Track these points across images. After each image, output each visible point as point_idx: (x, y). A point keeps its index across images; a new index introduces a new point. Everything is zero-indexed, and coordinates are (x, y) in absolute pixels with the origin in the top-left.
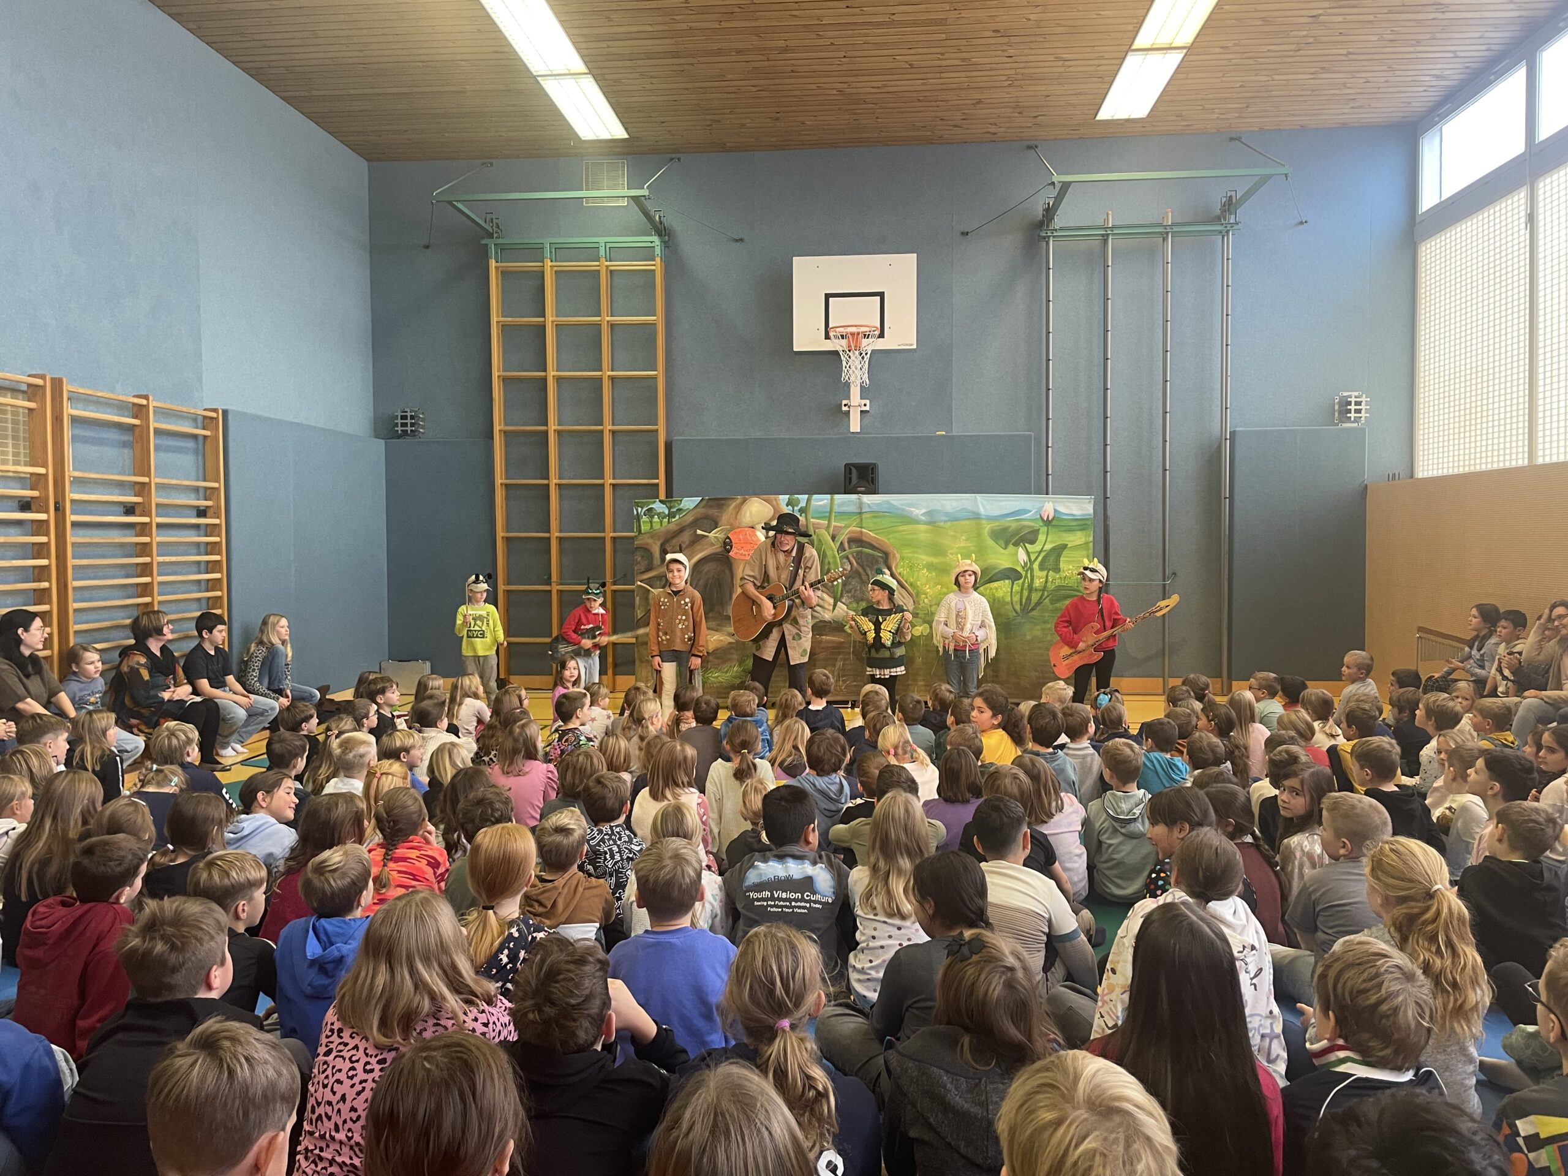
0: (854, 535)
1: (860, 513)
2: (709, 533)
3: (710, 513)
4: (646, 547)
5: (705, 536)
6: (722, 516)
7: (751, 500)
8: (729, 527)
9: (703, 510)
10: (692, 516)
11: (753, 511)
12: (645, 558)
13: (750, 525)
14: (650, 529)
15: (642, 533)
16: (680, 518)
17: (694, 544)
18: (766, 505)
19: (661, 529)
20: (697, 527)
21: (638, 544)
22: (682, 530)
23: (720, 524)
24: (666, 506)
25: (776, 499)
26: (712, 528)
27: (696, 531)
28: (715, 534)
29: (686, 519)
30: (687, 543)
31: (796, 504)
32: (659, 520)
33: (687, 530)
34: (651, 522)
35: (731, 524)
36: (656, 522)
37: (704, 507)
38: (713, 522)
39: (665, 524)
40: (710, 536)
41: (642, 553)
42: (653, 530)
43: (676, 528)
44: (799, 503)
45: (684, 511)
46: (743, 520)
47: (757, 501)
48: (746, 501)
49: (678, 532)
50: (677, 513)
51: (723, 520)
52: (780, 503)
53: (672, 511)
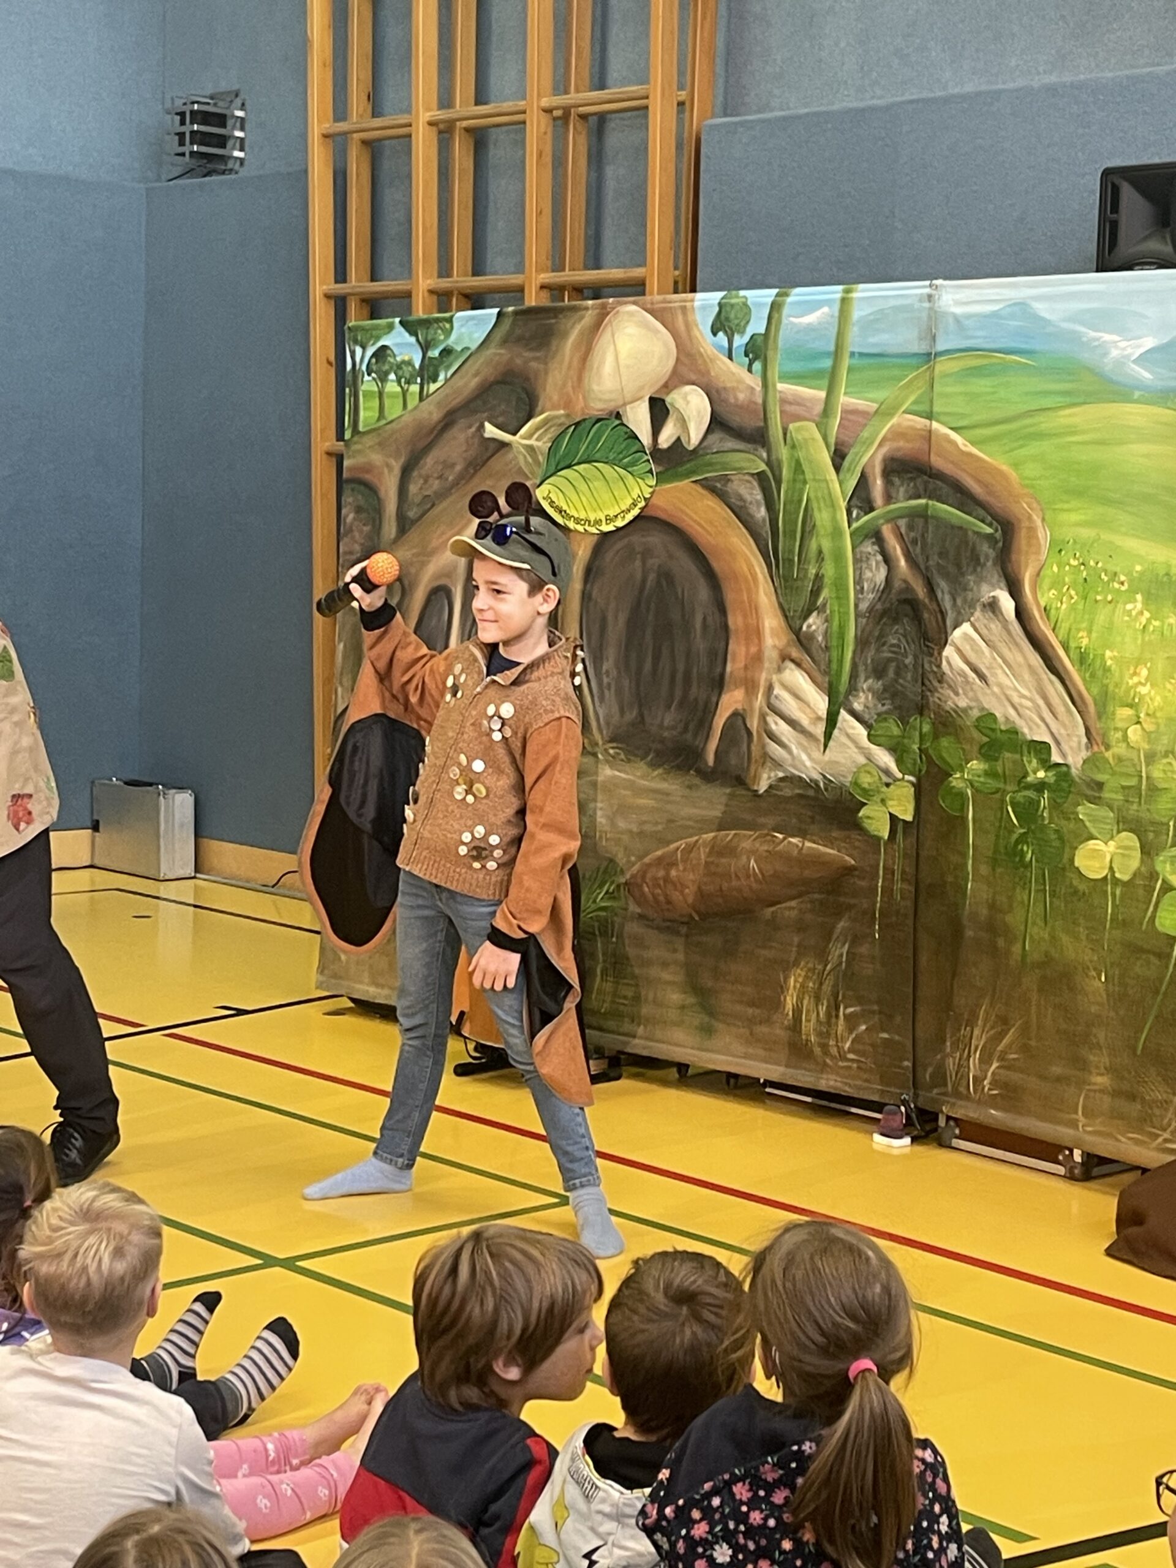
0: (904, 447)
1: (929, 357)
2: (514, 434)
3: (519, 361)
4: (367, 477)
5: (503, 445)
6: (546, 373)
7: (618, 312)
8: (562, 412)
9: (502, 351)
10: (476, 375)
11: (623, 355)
12: (363, 515)
13: (611, 406)
14: (379, 419)
15: (359, 432)
16: (447, 380)
17: (476, 471)
18: (656, 332)
19: (403, 418)
20: (486, 414)
21: (350, 469)
22: (448, 421)
23: (540, 404)
24: (418, 340)
25: (684, 309)
26: (523, 415)
27: (482, 427)
28: (529, 436)
29: (461, 383)
30: (458, 468)
31: (738, 325)
32: (399, 389)
33: (462, 423)
34: (381, 394)
35: (567, 404)
36: (393, 395)
37: (504, 342)
38: (524, 396)
39: (413, 401)
40: (515, 445)
41: (360, 497)
42: (383, 422)
43: (437, 416)
44: (748, 322)
45: (456, 358)
46: (595, 387)
47: (631, 314)
48: (608, 314)
49: (439, 428)
50: (442, 363)
51: (550, 387)
52: (695, 321)
53: (431, 358)
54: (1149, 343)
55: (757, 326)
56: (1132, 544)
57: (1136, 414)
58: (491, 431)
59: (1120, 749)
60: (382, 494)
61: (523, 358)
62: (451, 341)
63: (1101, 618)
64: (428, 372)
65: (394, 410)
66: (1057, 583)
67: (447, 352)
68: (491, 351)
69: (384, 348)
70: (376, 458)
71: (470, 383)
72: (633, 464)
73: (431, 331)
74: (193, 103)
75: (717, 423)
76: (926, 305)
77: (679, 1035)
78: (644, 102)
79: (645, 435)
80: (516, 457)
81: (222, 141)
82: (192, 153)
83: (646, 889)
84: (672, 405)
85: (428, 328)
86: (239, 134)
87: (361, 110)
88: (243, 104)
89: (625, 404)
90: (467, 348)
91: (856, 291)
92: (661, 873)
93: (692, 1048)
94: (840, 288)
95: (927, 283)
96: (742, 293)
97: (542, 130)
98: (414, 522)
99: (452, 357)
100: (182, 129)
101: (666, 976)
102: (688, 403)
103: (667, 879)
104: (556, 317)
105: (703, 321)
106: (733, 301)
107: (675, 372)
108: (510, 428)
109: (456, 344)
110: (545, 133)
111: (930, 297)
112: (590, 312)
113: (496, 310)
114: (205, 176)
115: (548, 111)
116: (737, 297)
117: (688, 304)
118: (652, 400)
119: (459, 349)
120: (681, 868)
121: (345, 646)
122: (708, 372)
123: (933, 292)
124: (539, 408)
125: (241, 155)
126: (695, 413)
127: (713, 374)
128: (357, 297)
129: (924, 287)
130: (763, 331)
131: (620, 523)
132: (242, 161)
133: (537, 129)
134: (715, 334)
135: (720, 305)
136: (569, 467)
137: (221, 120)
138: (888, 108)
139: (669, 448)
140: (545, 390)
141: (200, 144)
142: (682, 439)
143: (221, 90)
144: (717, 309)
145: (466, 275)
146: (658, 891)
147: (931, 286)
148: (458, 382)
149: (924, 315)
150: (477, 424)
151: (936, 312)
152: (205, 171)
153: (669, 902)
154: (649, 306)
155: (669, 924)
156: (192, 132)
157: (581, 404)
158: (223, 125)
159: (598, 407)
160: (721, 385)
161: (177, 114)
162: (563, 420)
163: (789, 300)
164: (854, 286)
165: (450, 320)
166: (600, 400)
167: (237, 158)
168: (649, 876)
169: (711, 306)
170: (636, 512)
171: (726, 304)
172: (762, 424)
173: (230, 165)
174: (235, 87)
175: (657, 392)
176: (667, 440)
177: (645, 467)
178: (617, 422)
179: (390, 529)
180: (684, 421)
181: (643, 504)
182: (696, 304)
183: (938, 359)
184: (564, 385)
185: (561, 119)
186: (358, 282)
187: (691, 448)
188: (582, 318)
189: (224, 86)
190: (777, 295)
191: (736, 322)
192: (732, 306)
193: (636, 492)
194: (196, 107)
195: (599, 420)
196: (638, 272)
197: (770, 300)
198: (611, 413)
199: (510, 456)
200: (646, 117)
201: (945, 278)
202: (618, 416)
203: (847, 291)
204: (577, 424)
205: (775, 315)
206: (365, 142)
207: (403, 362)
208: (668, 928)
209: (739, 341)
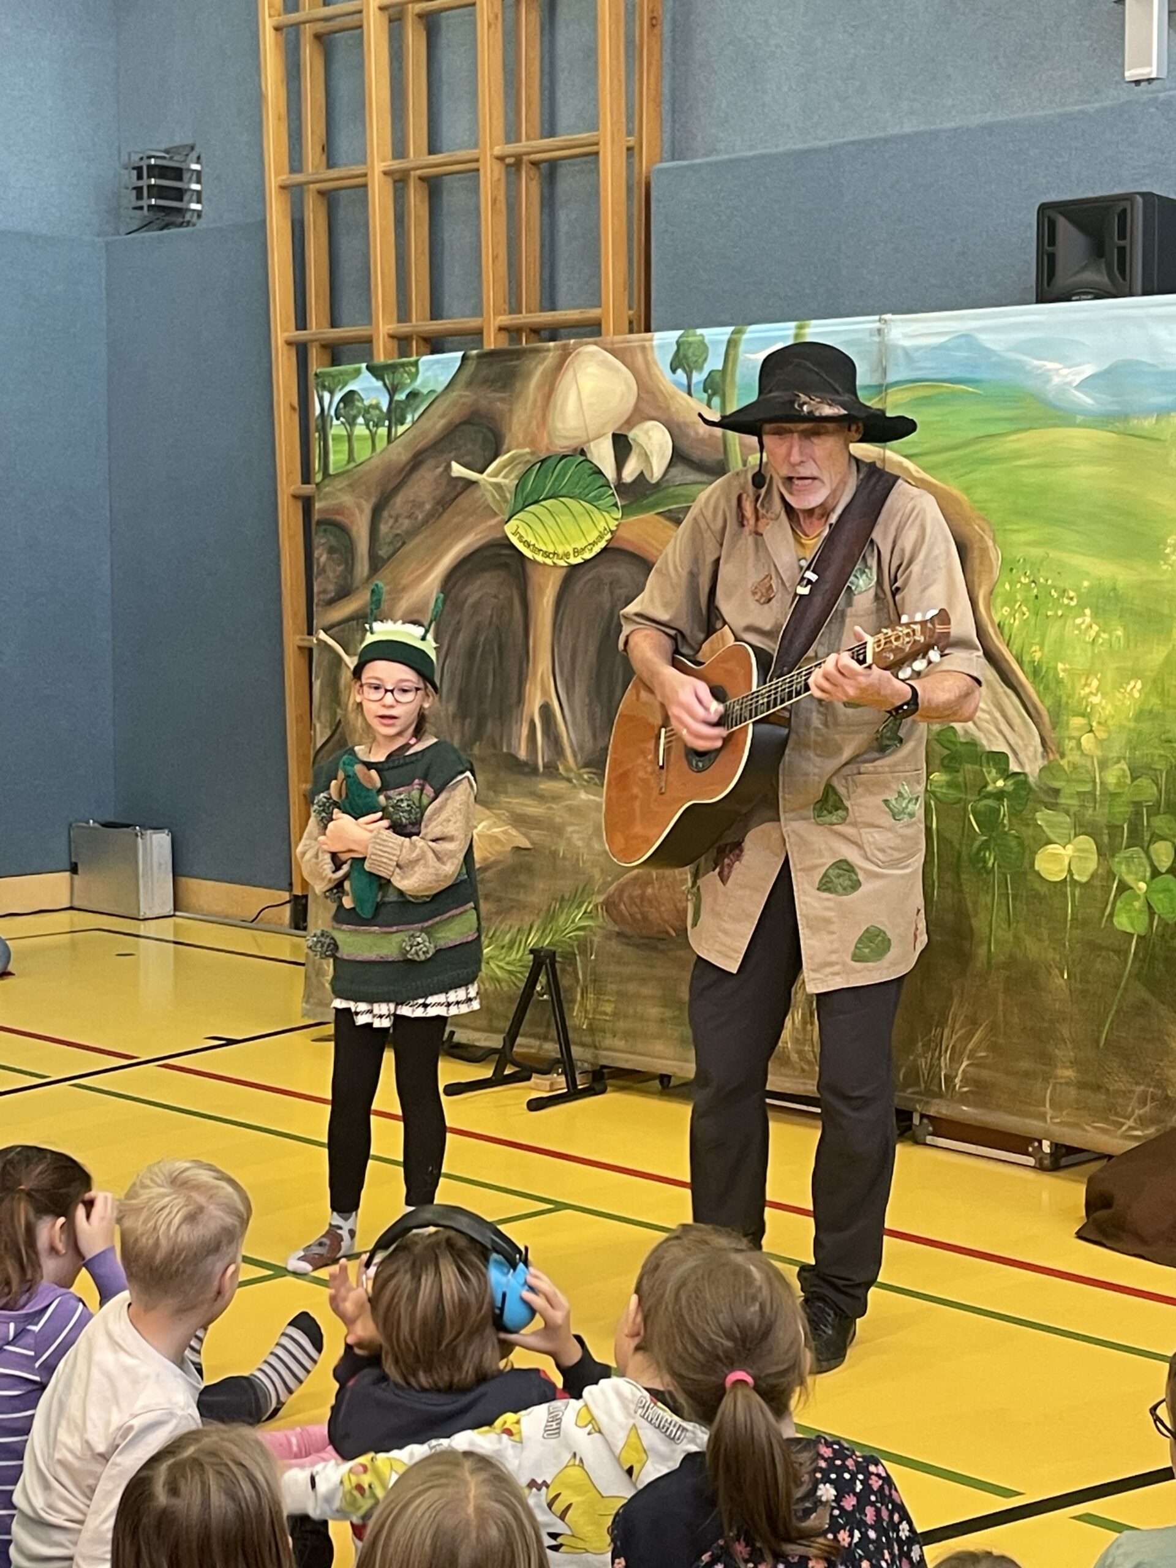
1: (880, 389)
2: (482, 472)
3: (484, 403)
4: (339, 518)
5: (471, 483)
6: (511, 411)
7: (578, 353)
8: (527, 450)
9: (467, 393)
10: (442, 417)
11: (585, 395)
12: (335, 556)
13: (573, 443)
14: (349, 462)
15: (330, 476)
16: (414, 423)
17: (444, 510)
18: (618, 371)
19: (373, 460)
20: (452, 455)
21: (320, 511)
22: (416, 461)
23: (507, 441)
24: (385, 385)
25: (643, 348)
26: (489, 454)
27: (448, 467)
28: (496, 474)
29: (429, 424)
30: (428, 506)
31: (696, 361)
32: (367, 432)
33: (431, 463)
34: (350, 437)
35: (532, 442)
36: (361, 438)
37: (469, 384)
38: (490, 435)
39: (381, 444)
40: (481, 483)
41: (332, 538)
42: (352, 465)
43: (405, 457)
44: (705, 359)
45: (422, 402)
46: (559, 425)
47: (592, 355)
48: (570, 354)
49: (408, 468)
50: (408, 406)
51: (515, 427)
52: (653, 359)
53: (397, 401)
54: (1089, 370)
55: (714, 362)
56: (1079, 561)
57: (1079, 438)
58: (457, 470)
59: (1074, 757)
60: (354, 533)
61: (490, 399)
62: (418, 384)
63: (1053, 632)
64: (396, 414)
65: (363, 452)
66: (1009, 601)
67: (413, 395)
68: (454, 394)
69: (352, 392)
70: (347, 499)
71: (436, 424)
72: (598, 498)
73: (398, 376)
74: (149, 157)
75: (679, 456)
76: (877, 339)
77: (659, 1047)
78: (594, 148)
79: (609, 470)
80: (483, 495)
81: (179, 194)
82: (150, 207)
83: (622, 907)
84: (634, 440)
85: (393, 373)
86: (195, 187)
87: (317, 162)
88: (199, 158)
89: (589, 441)
90: (433, 391)
91: (808, 326)
92: (637, 892)
93: (675, 1060)
94: (793, 324)
95: (877, 318)
96: (699, 331)
97: (496, 176)
98: (385, 561)
99: (418, 400)
100: (140, 183)
101: (645, 991)
102: (650, 438)
103: (642, 897)
104: (518, 359)
105: (662, 360)
106: (690, 339)
107: (637, 409)
108: (479, 466)
109: (424, 387)
110: (499, 180)
111: (879, 331)
112: (551, 354)
113: (460, 354)
114: (162, 229)
115: (501, 159)
116: (695, 335)
117: (647, 344)
118: (614, 435)
119: (425, 391)
120: (656, 885)
121: (322, 683)
122: (668, 408)
123: (883, 326)
124: (505, 447)
125: (198, 207)
126: (657, 447)
127: (673, 410)
128: (317, 344)
129: (874, 321)
130: (720, 368)
131: (588, 555)
132: (199, 214)
133: (491, 175)
134: (674, 371)
135: (678, 343)
136: (536, 502)
137: (177, 173)
138: (831, 149)
139: (634, 482)
140: (510, 429)
141: (157, 197)
142: (645, 473)
143: (175, 145)
144: (675, 348)
145: (424, 319)
146: (635, 909)
147: (880, 320)
148: (425, 424)
149: (875, 348)
150: (444, 465)
151: (886, 346)
152: (163, 223)
153: (645, 919)
154: (609, 346)
155: (646, 941)
156: (150, 187)
157: (546, 441)
158: (180, 179)
159: (561, 445)
160: (682, 420)
161: (134, 168)
162: (528, 457)
163: (745, 337)
164: (807, 322)
165: (415, 364)
166: (565, 438)
167: (194, 210)
168: (626, 895)
169: (670, 344)
170: (602, 544)
171: (683, 342)
172: (721, 457)
173: (188, 217)
174: (190, 142)
175: (619, 428)
176: (631, 474)
177: (610, 501)
178: (582, 458)
179: (362, 567)
180: (646, 454)
181: (609, 536)
182: (655, 343)
183: (889, 391)
184: (530, 423)
185: (513, 166)
186: (318, 328)
187: (654, 481)
188: (545, 359)
189: (178, 141)
190: (733, 333)
191: (695, 359)
192: (690, 344)
193: (602, 525)
194: (153, 161)
195: (565, 457)
196: (593, 313)
197: (726, 338)
198: (575, 450)
199: (478, 494)
200: (597, 161)
201: (894, 313)
202: (583, 452)
203: (800, 327)
204: (543, 461)
205: (732, 352)
206: (321, 193)
207: (371, 406)
208: (645, 944)
209: (698, 377)
